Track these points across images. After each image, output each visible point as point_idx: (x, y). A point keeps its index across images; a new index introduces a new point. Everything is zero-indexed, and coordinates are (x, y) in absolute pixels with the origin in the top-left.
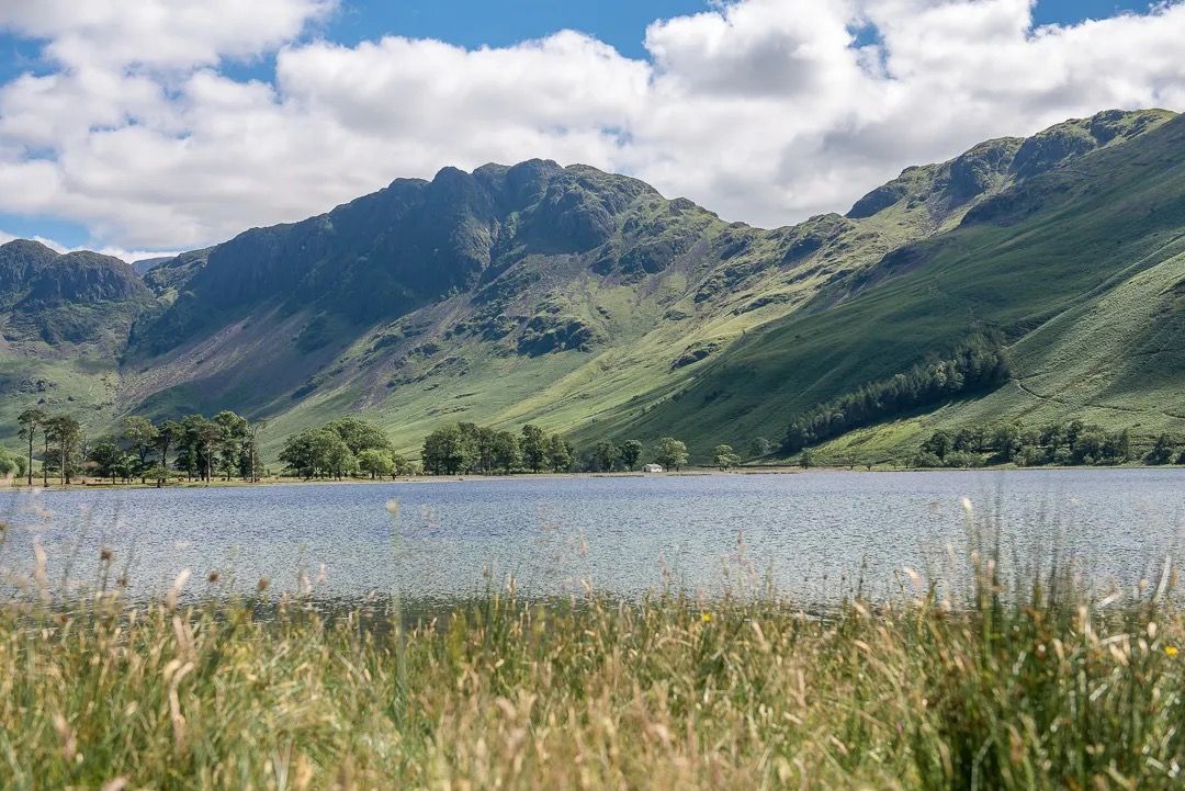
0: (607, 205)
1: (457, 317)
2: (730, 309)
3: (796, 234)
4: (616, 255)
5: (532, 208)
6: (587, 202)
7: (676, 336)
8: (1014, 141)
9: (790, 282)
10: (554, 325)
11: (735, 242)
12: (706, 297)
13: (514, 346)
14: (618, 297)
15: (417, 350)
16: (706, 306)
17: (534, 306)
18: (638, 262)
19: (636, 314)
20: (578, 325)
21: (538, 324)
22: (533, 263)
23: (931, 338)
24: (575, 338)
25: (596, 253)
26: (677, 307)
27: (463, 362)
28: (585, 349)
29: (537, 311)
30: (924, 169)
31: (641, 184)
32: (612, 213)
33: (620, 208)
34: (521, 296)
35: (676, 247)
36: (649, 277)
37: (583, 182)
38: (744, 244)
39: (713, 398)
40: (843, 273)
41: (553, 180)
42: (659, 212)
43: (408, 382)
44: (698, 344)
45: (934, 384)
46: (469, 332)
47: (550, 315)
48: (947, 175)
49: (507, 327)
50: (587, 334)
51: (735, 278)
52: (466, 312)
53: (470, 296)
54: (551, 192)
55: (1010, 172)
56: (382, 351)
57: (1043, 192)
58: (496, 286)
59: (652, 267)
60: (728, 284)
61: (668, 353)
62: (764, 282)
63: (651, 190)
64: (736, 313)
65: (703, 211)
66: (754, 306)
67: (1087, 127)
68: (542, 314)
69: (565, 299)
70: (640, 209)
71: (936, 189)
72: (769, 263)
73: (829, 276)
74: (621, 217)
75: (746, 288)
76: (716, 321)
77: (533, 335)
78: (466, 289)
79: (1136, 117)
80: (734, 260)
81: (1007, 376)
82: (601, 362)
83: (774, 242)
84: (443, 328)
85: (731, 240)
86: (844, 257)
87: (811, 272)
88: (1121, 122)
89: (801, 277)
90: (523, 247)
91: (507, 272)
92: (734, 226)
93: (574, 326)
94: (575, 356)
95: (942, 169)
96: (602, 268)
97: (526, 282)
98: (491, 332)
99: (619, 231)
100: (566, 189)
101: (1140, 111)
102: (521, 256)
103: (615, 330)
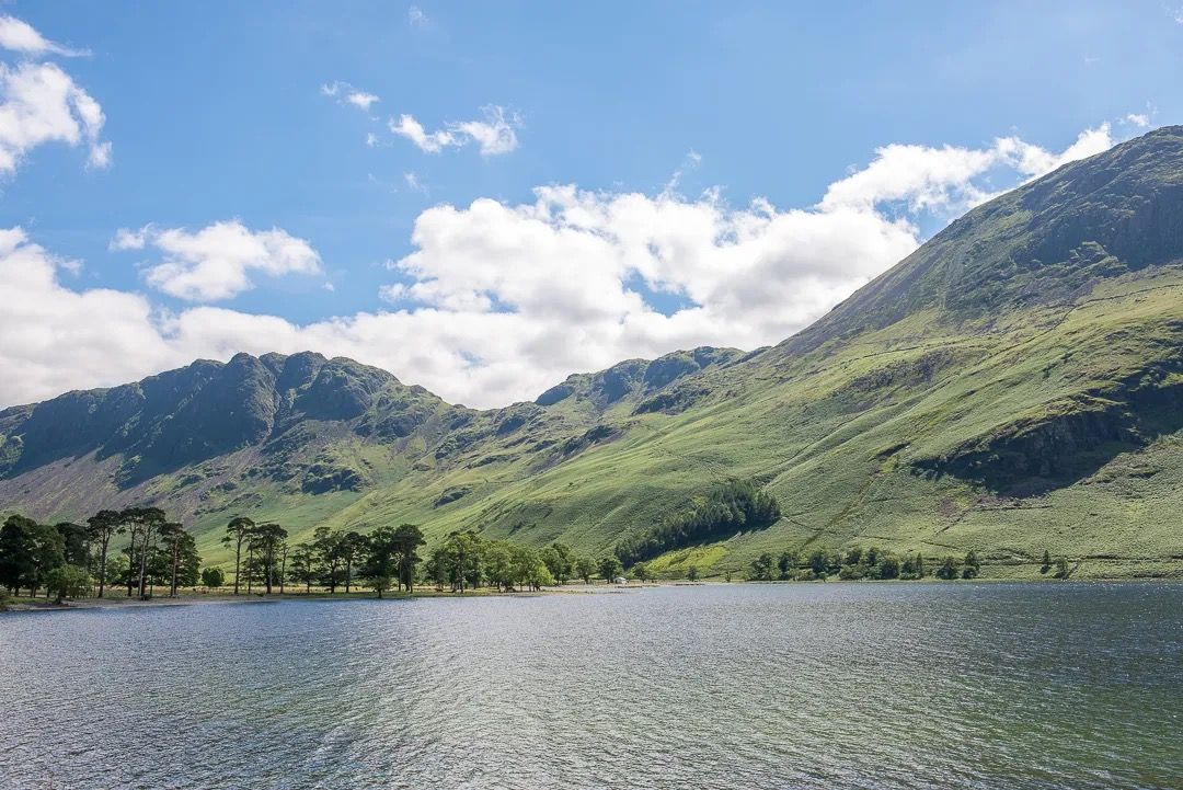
0: (365, 388)
1: (250, 463)
2: (462, 465)
3: (504, 414)
4: (374, 423)
5: (306, 386)
6: (351, 384)
7: (425, 483)
8: (645, 362)
9: (506, 447)
10: (329, 472)
11: (459, 418)
12: (443, 455)
13: (299, 486)
14: (376, 453)
15: (218, 487)
16: (445, 462)
17: (313, 457)
18: (390, 428)
19: (392, 465)
20: (350, 472)
21: (317, 470)
22: (310, 426)
23: (692, 486)
24: (347, 481)
25: (358, 421)
26: (422, 461)
27: (258, 497)
28: (356, 490)
29: (316, 461)
30: (584, 376)
31: (388, 374)
32: (369, 393)
33: (374, 390)
34: (301, 449)
35: (418, 419)
36: (399, 439)
37: (346, 369)
38: (466, 420)
39: (519, 527)
40: (546, 444)
41: (323, 367)
42: (402, 394)
43: (211, 511)
44: (453, 488)
45: (724, 518)
46: (260, 474)
47: (326, 464)
48: (602, 380)
49: (292, 472)
50: (357, 479)
51: (464, 443)
52: (258, 460)
53: (260, 447)
54: (322, 376)
55: (645, 380)
56: (189, 487)
58: (281, 443)
59: (401, 433)
60: (459, 447)
61: (423, 494)
62: (486, 446)
63: (395, 379)
64: (470, 467)
65: (433, 395)
66: (483, 463)
67: (691, 356)
68: (320, 463)
69: (337, 453)
70: (388, 391)
71: (595, 389)
72: (488, 433)
73: (536, 444)
74: (375, 396)
75: (473, 450)
76: (456, 472)
77: (313, 478)
78: (256, 443)
79: (721, 352)
80: (460, 431)
81: (777, 514)
82: (369, 500)
83: (489, 419)
84: (238, 471)
85: (456, 416)
86: (542, 431)
87: (521, 441)
88: (713, 354)
89: (514, 444)
90: (302, 414)
91: (289, 431)
92: (456, 406)
93: (347, 473)
94: (349, 495)
95: (598, 376)
96: (363, 431)
97: (306, 439)
98: (280, 476)
99: (374, 406)
100: (334, 374)
101: (723, 349)
102: (299, 420)
103: (378, 478)
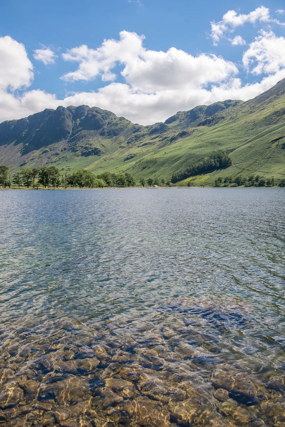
0: (103, 118)
1: (64, 146)
2: (136, 146)
3: (152, 127)
4: (106, 131)
5: (83, 118)
6: (98, 117)
7: (123, 152)
8: (205, 106)
9: (152, 139)
10: (90, 149)
11: (137, 129)
12: (130, 143)
13: (80, 154)
14: (107, 142)
15: (54, 154)
16: (130, 145)
17: (85, 143)
18: (112, 133)
19: (112, 146)
20: (97, 149)
21: (86, 148)
22: (84, 132)
23: (205, 153)
24: (96, 152)
25: (101, 130)
26: (122, 145)
27: (66, 158)
28: (99, 155)
29: (86, 145)
30: (183, 112)
31: (111, 113)
32: (104, 120)
33: (106, 119)
34: (81, 141)
35: (122, 129)
36: (115, 137)
37: (96, 111)
38: (139, 130)
39: (145, 168)
40: (166, 138)
41: (88, 111)
42: (116, 120)
43: (52, 163)
44: (131, 154)
45: (211, 165)
46: (67, 150)
47: (89, 146)
48: (189, 114)
49: (78, 149)
50: (100, 151)
51: (137, 138)
52: (67, 145)
53: (67, 140)
54: (88, 114)
55: (205, 114)
56: (44, 154)
57: (218, 118)
58: (74, 139)
59: (115, 135)
60: (135, 139)
61: (122, 156)
62: (145, 139)
63: (114, 115)
64: (138, 147)
65: (127, 120)
66: (143, 145)
67: (223, 103)
68: (87, 146)
69: (93, 142)
70: (111, 119)
71: (186, 117)
72: (146, 134)
73: (162, 138)
74: (107, 121)
75: (140, 140)
76: (133, 149)
77: (85, 151)
78: (66, 139)
79: (235, 102)
80: (136, 134)
81: (231, 163)
82: (104, 159)
83: (147, 129)
84: (60, 149)
85: (135, 128)
86: (165, 133)
87: (157, 137)
88: (231, 103)
89: (155, 138)
90: (81, 128)
91: (77, 134)
92: (136, 124)
93: (96, 149)
94: (96, 157)
95: (188, 112)
96: (102, 134)
97: (82, 137)
98: (74, 150)
99: (106, 125)
100: (92, 113)
101: (235, 100)
102: (80, 130)
103: (107, 150)
